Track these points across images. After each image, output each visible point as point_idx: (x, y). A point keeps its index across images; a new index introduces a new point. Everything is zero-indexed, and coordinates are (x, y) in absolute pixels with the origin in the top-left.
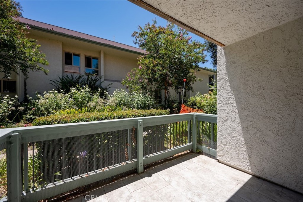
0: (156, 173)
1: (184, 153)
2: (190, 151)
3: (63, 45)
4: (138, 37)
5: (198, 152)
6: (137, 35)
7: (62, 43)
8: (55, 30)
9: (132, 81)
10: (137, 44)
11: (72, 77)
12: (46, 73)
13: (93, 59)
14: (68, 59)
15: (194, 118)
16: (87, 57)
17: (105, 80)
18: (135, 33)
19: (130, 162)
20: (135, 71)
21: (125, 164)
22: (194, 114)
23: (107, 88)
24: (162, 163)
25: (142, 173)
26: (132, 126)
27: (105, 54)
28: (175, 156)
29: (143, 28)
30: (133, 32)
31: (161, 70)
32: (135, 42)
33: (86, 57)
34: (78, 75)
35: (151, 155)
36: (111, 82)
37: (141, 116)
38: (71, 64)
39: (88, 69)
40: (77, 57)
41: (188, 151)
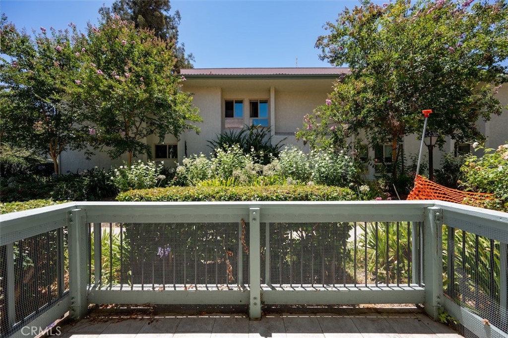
0: (285, 334)
1: (396, 306)
2: (417, 305)
3: (223, 91)
4: (328, 45)
5: (443, 319)
6: (325, 41)
7: (221, 89)
8: (214, 73)
9: (315, 131)
10: (326, 60)
11: (232, 134)
12: (197, 133)
13: (260, 103)
14: (229, 109)
15: (431, 217)
16: (253, 103)
17: (276, 133)
18: (321, 39)
19: (236, 289)
20: (320, 110)
21: (227, 289)
22: (433, 205)
23: (278, 146)
24: (314, 312)
25: (256, 319)
26: (240, 219)
27: (276, 91)
28: (362, 306)
29: (336, 24)
30: (317, 39)
31: (372, 99)
32: (322, 56)
33: (250, 102)
34: (239, 131)
35: (287, 287)
36: (283, 137)
37: (273, 200)
38: (233, 117)
39: (255, 120)
40: (240, 104)
41: (412, 306)
